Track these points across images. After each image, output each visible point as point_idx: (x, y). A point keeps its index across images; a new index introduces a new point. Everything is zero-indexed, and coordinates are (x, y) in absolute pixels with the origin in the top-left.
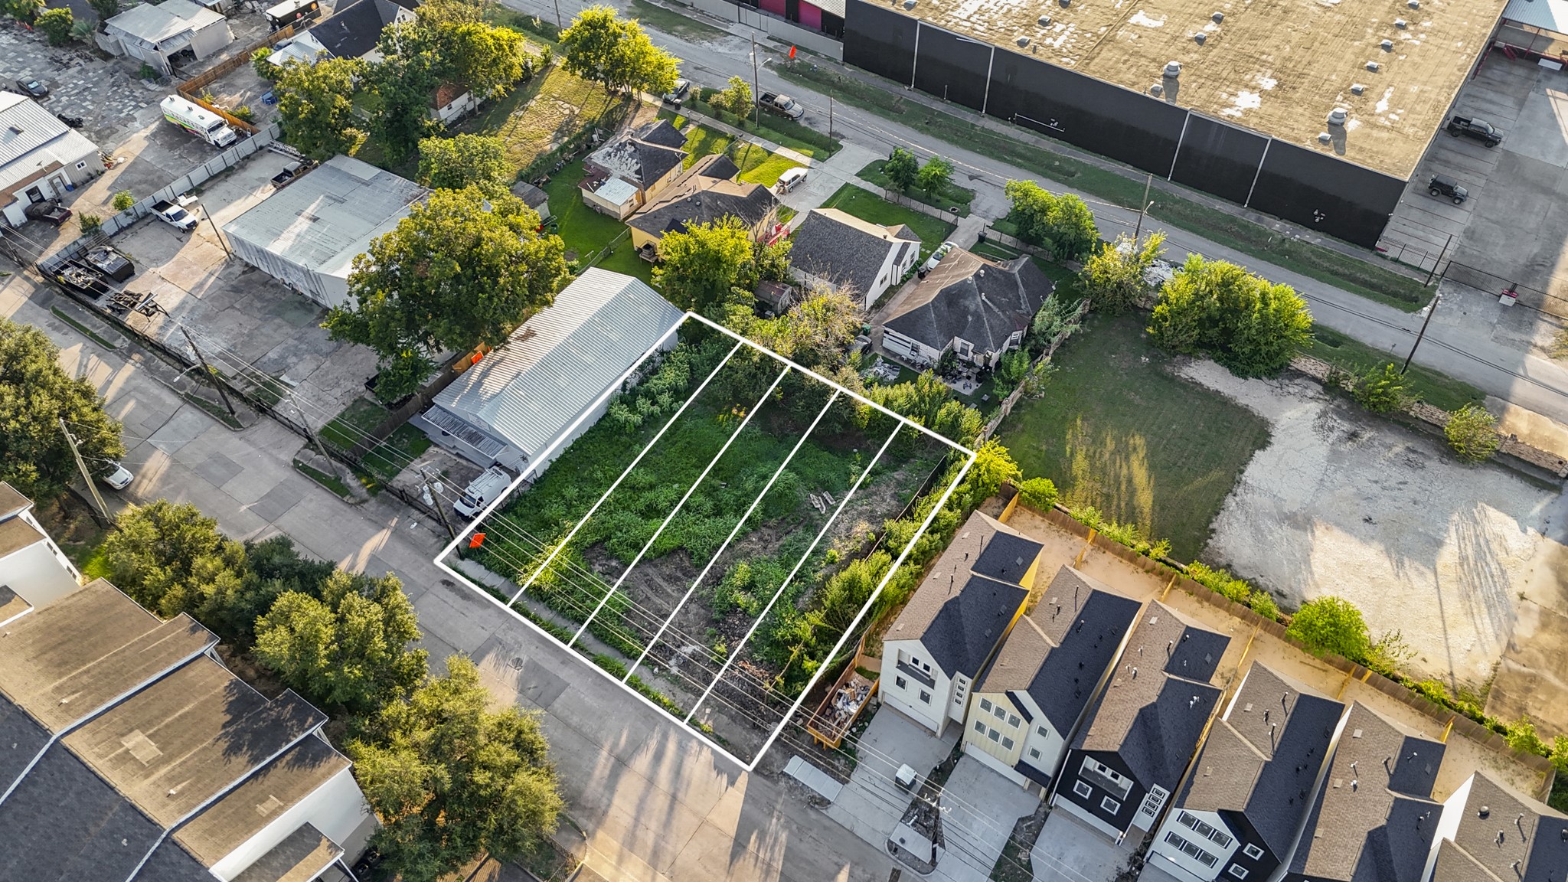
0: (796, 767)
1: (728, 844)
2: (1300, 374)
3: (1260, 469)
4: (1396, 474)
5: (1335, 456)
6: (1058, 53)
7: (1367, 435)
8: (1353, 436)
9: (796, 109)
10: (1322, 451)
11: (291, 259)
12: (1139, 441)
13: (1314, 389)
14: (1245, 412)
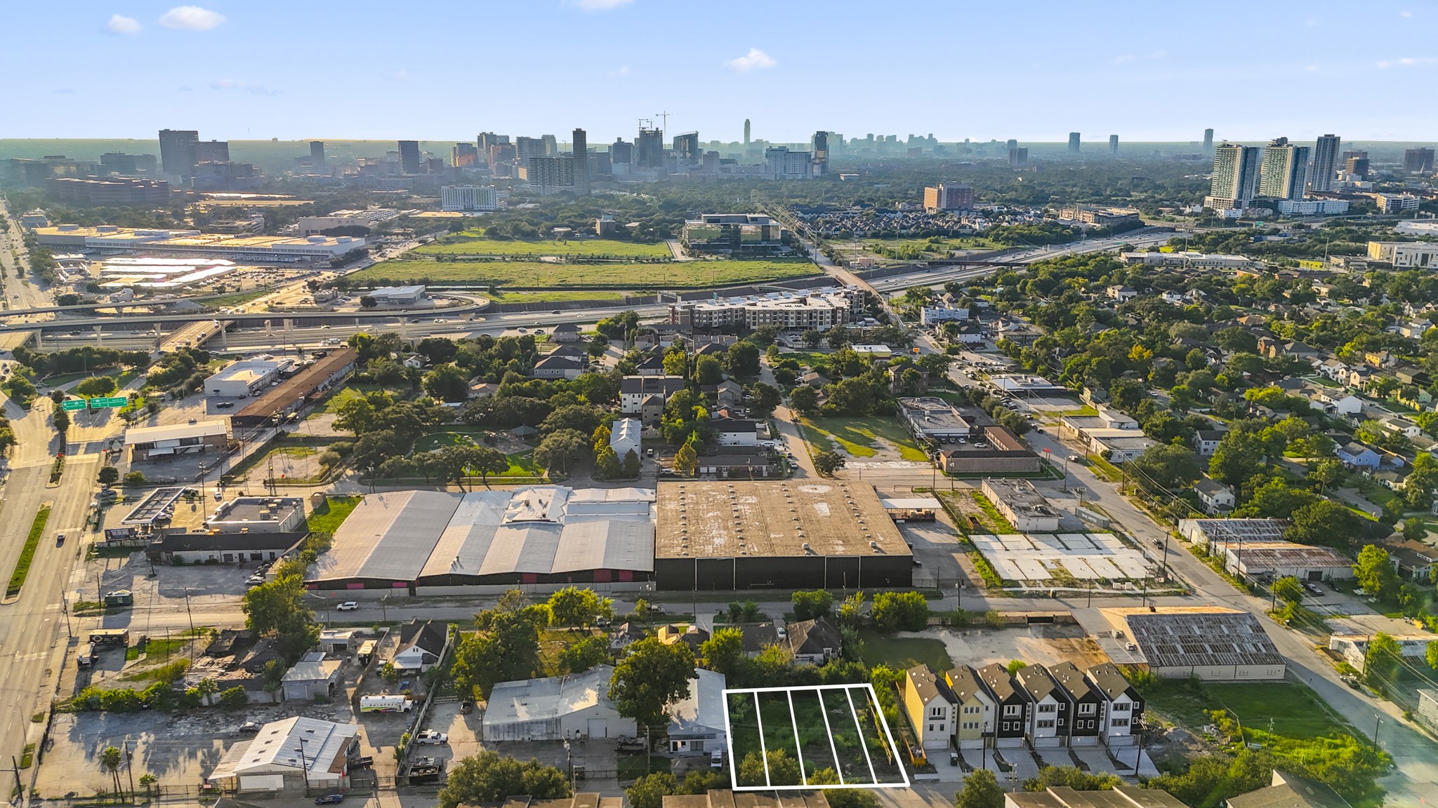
0: (917, 777)
1: (924, 803)
2: (931, 626)
3: (950, 651)
4: (987, 639)
5: (966, 641)
6: (759, 552)
7: (968, 633)
8: (965, 635)
9: (663, 610)
10: (961, 641)
11: (539, 718)
12: (909, 660)
13: (940, 628)
14: (929, 639)
